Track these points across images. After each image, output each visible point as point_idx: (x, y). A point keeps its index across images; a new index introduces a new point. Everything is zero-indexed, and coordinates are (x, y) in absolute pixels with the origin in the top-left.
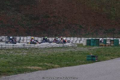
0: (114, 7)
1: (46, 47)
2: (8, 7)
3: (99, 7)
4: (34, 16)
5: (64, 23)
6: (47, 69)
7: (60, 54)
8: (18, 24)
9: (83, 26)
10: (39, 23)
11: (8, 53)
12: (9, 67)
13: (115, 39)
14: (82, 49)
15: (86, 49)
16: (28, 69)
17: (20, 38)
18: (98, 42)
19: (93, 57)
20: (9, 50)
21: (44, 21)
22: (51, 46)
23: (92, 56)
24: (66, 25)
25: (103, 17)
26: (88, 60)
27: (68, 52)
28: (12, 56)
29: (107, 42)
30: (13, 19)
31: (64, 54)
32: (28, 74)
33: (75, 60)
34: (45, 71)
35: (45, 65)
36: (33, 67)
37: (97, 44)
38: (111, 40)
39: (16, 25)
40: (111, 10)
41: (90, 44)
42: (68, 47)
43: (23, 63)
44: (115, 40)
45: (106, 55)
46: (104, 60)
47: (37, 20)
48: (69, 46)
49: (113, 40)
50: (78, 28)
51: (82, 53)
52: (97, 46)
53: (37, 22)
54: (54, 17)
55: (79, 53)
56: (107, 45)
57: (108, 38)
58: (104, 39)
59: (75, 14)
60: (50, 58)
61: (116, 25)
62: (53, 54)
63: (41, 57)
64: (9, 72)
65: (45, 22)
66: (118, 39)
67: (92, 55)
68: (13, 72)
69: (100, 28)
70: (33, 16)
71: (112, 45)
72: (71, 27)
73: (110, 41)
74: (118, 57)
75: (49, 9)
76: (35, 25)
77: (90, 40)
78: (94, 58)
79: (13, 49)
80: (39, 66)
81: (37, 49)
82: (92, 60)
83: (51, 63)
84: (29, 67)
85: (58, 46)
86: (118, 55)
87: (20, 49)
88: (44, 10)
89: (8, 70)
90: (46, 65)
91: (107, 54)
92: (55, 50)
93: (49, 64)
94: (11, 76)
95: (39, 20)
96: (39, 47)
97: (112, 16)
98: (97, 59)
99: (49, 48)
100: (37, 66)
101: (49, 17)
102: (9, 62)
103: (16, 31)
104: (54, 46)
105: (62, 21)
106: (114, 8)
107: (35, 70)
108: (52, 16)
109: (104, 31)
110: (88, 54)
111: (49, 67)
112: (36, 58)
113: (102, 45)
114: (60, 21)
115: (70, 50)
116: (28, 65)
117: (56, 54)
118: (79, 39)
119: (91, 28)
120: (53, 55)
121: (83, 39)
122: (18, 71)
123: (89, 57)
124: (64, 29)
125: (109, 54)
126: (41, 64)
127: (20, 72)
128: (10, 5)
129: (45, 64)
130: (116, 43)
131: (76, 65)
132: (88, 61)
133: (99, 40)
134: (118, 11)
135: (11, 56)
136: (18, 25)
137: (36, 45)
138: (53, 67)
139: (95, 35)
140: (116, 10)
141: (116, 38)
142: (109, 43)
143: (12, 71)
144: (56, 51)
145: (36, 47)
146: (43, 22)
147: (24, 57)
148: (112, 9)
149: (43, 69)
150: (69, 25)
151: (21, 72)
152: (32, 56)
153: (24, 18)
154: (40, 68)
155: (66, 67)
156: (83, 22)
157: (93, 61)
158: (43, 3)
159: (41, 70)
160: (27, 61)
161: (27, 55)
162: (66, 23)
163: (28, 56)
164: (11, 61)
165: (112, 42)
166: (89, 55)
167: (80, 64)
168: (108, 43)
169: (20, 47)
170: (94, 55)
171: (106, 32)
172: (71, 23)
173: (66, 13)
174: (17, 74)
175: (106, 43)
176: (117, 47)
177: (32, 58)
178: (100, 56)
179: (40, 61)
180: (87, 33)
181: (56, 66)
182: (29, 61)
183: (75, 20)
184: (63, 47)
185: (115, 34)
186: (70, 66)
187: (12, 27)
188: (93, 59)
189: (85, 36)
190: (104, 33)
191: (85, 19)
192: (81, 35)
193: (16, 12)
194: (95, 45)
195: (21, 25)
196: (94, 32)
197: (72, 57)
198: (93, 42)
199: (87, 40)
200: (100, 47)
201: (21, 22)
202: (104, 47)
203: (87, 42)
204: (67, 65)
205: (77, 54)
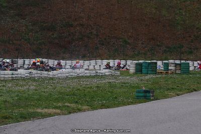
0: (180, 9)
1: (67, 77)
2: (3, 9)
3: (156, 8)
4: (47, 24)
5: (98, 35)
6: (70, 113)
7: (91, 88)
8: (20, 38)
9: (129, 41)
10: (55, 36)
11: (3, 86)
12: (5, 110)
13: (182, 61)
14: (127, 79)
15: (135, 80)
16: (37, 112)
17: (24, 61)
18: (155, 68)
19: (146, 92)
20: (5, 81)
21: (64, 33)
22: (76, 74)
23: (144, 91)
24: (100, 38)
25: (163, 26)
26: (138, 97)
27: (105, 83)
28: (11, 91)
29: (170, 68)
30: (12, 29)
31: (98, 87)
32: (37, 122)
33: (116, 98)
34: (66, 116)
35: (65, 106)
36: (46, 110)
37: (152, 71)
38: (176, 64)
39: (17, 40)
40: (176, 14)
41: (141, 71)
42: (105, 75)
43: (29, 103)
44: (183, 63)
45: (168, 89)
46: (166, 97)
47: (52, 31)
48: (107, 74)
49: (180, 65)
50: (121, 43)
51: (127, 86)
52: (152, 74)
53: (53, 35)
54: (81, 25)
55: (123, 85)
56: (169, 71)
57: (171, 61)
58: (164, 62)
59: (116, 20)
60: (74, 94)
61: (184, 38)
62: (79, 87)
63: (60, 93)
64: (6, 118)
66: (188, 62)
67: (144, 88)
68: (12, 118)
69: (159, 44)
70: (45, 25)
71: (178, 72)
72: (108, 43)
73: (175, 66)
74: (187, 93)
75: (71, 12)
76: (49, 40)
77: (140, 65)
78: (147, 94)
79: (13, 79)
80: (56, 108)
81: (52, 79)
82: (145, 97)
83: (77, 102)
84: (39, 110)
85: (88, 75)
86: (188, 89)
87: (23, 79)
88: (64, 14)
89: (4, 115)
90: (68, 107)
91: (171, 86)
93: (73, 105)
94: (8, 125)
95: (56, 31)
96: (56, 76)
97: (178, 24)
98: (153, 96)
99: (73, 78)
100: (53, 108)
101: (72, 26)
102: (6, 101)
103: (17, 50)
104: (80, 75)
105: (95, 33)
106: (181, 11)
107: (50, 115)
108: (77, 24)
109: (165, 48)
110: (138, 87)
111: (73, 109)
112: (51, 94)
113: (162, 72)
114: (92, 33)
115: (107, 81)
116: (38, 107)
117: (84, 87)
118: (123, 62)
119: (143, 44)
120: (79, 89)
121: (129, 62)
122: (21, 117)
123: (139, 92)
124: (98, 45)
125: (174, 87)
126: (60, 104)
127: (24, 117)
128: (7, 7)
129: (66, 104)
130: (184, 69)
131: (118, 105)
132: (138, 99)
133: (156, 63)
134: (188, 15)
135: (8, 92)
136: (20, 40)
137: (50, 73)
138: (80, 110)
139: (150, 56)
140: (183, 13)
141: (185, 60)
142: (173, 68)
143: (11, 116)
144: (84, 83)
145: (51, 76)
146: (63, 35)
147: (31, 92)
148: (178, 12)
149: (63, 113)
150: (105, 39)
151: (26, 118)
152: (44, 92)
153: (31, 28)
154: (58, 111)
155: (101, 110)
156: (130, 34)
157: (147, 99)
158: (62, 3)
159: (58, 114)
160: (36, 100)
161: (36, 90)
162: (101, 36)
163: (37, 92)
164: (9, 99)
165: (178, 67)
167: (124, 104)
168: (171, 70)
169: (24, 76)
170: (148, 90)
171: (167, 50)
172: (108, 36)
173: (101, 19)
174: (19, 122)
175: (168, 70)
176: (187, 76)
178: (158, 91)
179: (57, 100)
180: (136, 53)
181: (85, 107)
182: (39, 100)
183: (116, 30)
184: (96, 75)
185: (182, 53)
186: (108, 107)
187: (11, 42)
188: (146, 96)
189: (132, 58)
190: (165, 52)
191: (133, 29)
192: (127, 55)
193: (17, 17)
194: (149, 72)
195: (26, 40)
196: (149, 50)
197: (112, 92)
198: (147, 68)
199: (137, 64)
200: (158, 76)
201: (25, 34)
202: (164, 76)
203: (136, 67)
204: (103, 106)
205: (120, 88)
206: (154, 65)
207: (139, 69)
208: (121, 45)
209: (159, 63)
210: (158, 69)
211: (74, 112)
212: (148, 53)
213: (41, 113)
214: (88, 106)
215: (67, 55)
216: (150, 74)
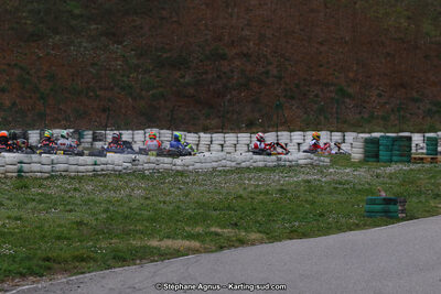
1: (214, 169)
2: (73, 22)
3: (409, 18)
4: (169, 55)
5: (280, 78)
6: (222, 248)
7: (267, 193)
8: (112, 84)
9: (350, 91)
10: (188, 79)
11: (75, 189)
12: (80, 241)
14: (347, 173)
15: (363, 174)
16: (149, 247)
18: (407, 149)
19: (387, 201)
20: (79, 178)
21: (206, 73)
22: (234, 164)
23: (384, 199)
24: (286, 84)
25: (426, 57)
26: (370, 214)
27: (298, 184)
28: (93, 200)
29: (439, 149)
30: (92, 64)
31: (281, 191)
32: (149, 268)
33: (322, 215)
34: (213, 255)
35: (211, 233)
36: (169, 243)
37: (401, 156)
39: (105, 89)
41: (376, 156)
42: (298, 165)
43: (132, 227)
45: (437, 196)
46: (431, 212)
47: (180, 69)
48: (301, 162)
50: (333, 95)
51: (347, 189)
52: (401, 162)
53: (183, 77)
54: (245, 55)
55: (337, 186)
56: (439, 157)
58: (427, 135)
59: (321, 44)
60: (229, 208)
62: (241, 192)
63: (200, 205)
64: (82, 259)
65: (210, 76)
67: (383, 194)
68: (95, 260)
69: (415, 95)
70: (165, 55)
72: (305, 95)
75: (223, 28)
76: (174, 88)
77: (375, 142)
78: (391, 206)
79: (96, 174)
80: (190, 237)
81: (181, 173)
82: (386, 212)
83: (236, 224)
84: (154, 243)
85: (261, 164)
87: (119, 174)
88: (207, 32)
89: (77, 253)
90: (217, 234)
92: (250, 179)
93: (227, 231)
94: (88, 275)
95: (189, 68)
96: (191, 167)
98: (403, 211)
99: (227, 172)
100: (184, 238)
101: (223, 57)
102: (81, 223)
103: (104, 111)
104: (243, 165)
105: (275, 72)
107: (177, 253)
108: (236, 54)
109: (428, 106)
110: (369, 191)
111: (228, 239)
112: (178, 207)
113: (422, 159)
114: (267, 72)
115: (302, 177)
116: (151, 236)
117: (251, 192)
118: (337, 136)
119: (380, 96)
120: (241, 197)
121: (350, 136)
122: (114, 258)
123: (372, 202)
124: (282, 100)
126: (199, 229)
127: (122, 258)
128: (82, 16)
129: (213, 229)
131: (327, 231)
132: (370, 216)
133: (410, 139)
135: (86, 203)
136: (112, 89)
137: (178, 161)
138: (242, 242)
139: (397, 122)
143: (92, 255)
144: (250, 182)
145: (179, 168)
146: (204, 76)
147: (135, 204)
149: (205, 248)
150: (297, 86)
151: (125, 260)
152: (164, 202)
153: (135, 61)
154: (195, 244)
155: (289, 241)
156: (351, 75)
157: (391, 217)
158: (203, 7)
159: (196, 251)
160: (147, 220)
161: (146, 198)
162: (287, 80)
163: (148, 202)
164: (87, 218)
166: (373, 194)
167: (340, 229)
169: (120, 168)
170: (393, 197)
171: (434, 109)
172: (305, 80)
173: (287, 42)
174: (109, 267)
175: (436, 153)
177: (165, 207)
178: (414, 200)
179: (193, 220)
180: (366, 116)
181: (253, 236)
182: (154, 220)
183: (321, 66)
184: (279, 166)
186: (304, 235)
187: (91, 94)
188: (388, 210)
189: (357, 127)
190: (429, 113)
191: (357, 64)
192: (345, 122)
193: (103, 38)
194: (395, 158)
195: (123, 88)
196: (393, 111)
197: (313, 203)
198: (390, 149)
199: (367, 141)
200: (413, 167)
201: (123, 76)
202: (427, 166)
203: (365, 146)
204: (294, 234)
205: (331, 193)
206: (406, 143)
207: (372, 152)
208: (332, 99)
209: (417, 138)
210: (413, 151)
211: (230, 247)
212: (392, 117)
213: (158, 249)
214: (260, 232)
215: (215, 122)
216: (396, 162)
